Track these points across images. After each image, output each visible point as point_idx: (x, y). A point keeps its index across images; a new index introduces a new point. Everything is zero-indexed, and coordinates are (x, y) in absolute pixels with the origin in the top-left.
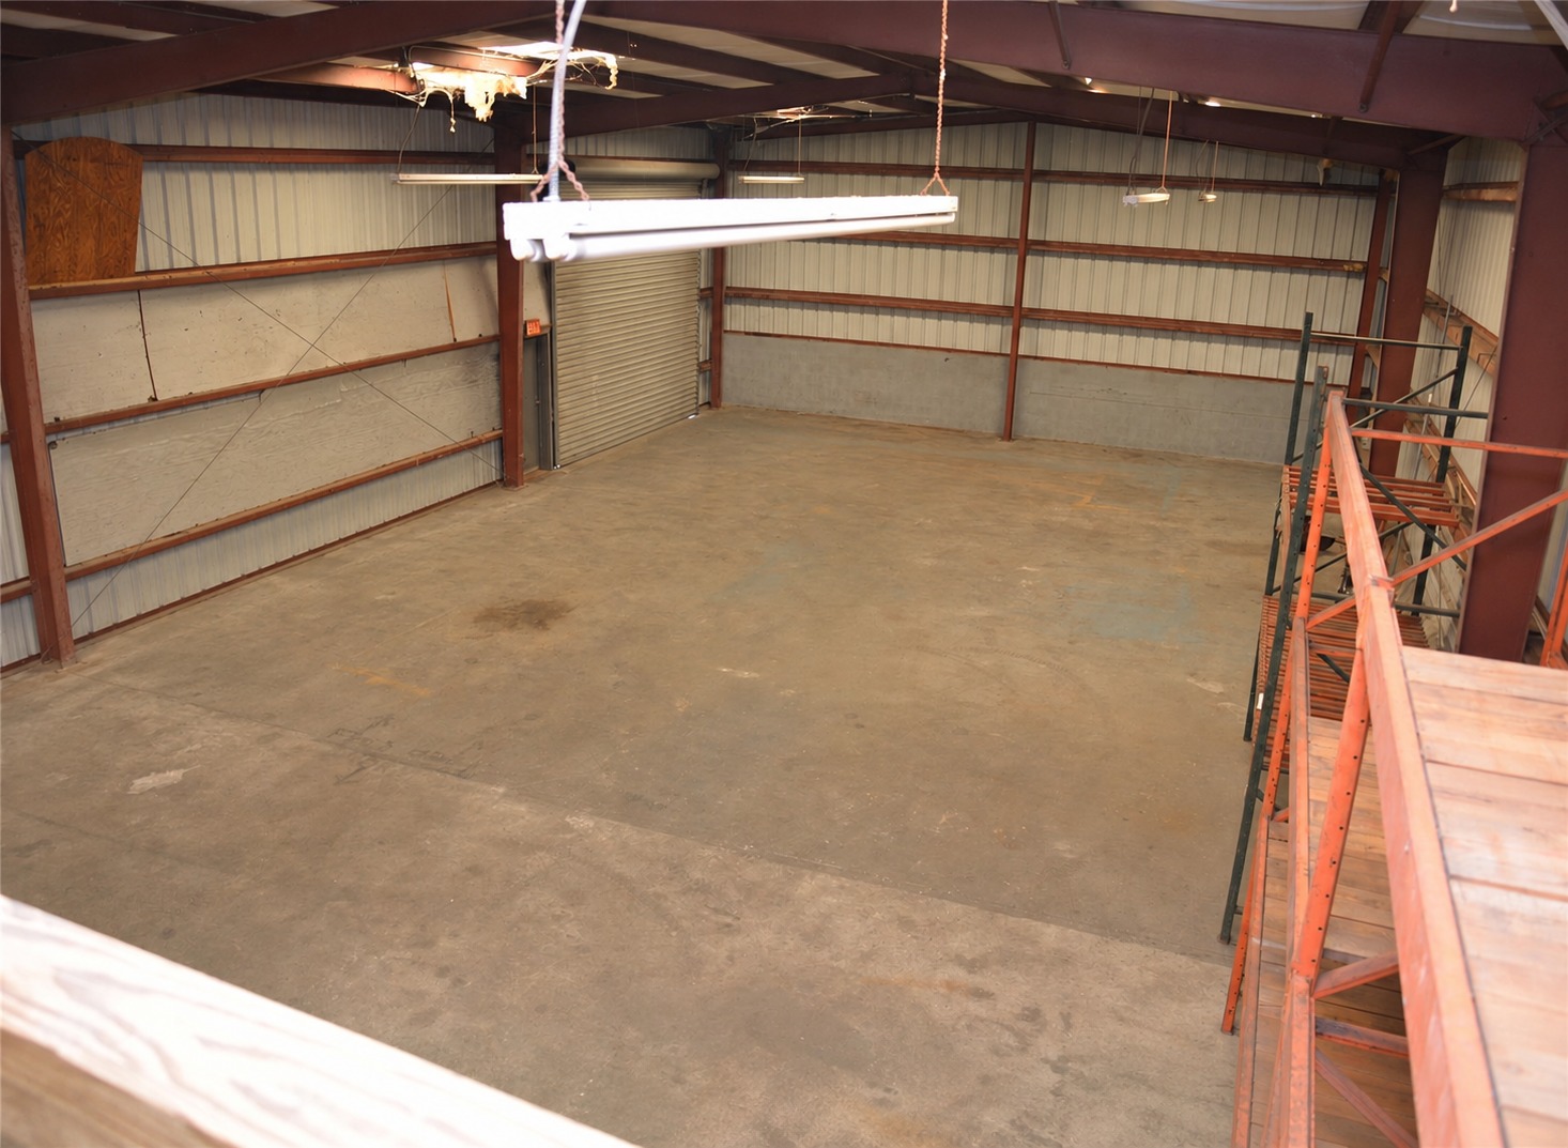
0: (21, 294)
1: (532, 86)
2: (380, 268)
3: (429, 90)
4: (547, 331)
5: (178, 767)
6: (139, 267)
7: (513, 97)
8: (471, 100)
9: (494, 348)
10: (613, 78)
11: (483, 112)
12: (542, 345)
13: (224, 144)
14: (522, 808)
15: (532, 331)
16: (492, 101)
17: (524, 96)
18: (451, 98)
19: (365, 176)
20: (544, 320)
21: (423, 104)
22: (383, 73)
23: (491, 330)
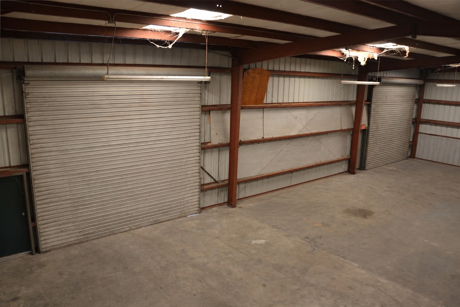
0: (239, 107)
1: (379, 57)
2: (325, 106)
3: (347, 56)
4: (367, 128)
5: (264, 239)
6: (265, 102)
7: (373, 59)
8: (360, 60)
9: (351, 132)
10: (407, 54)
11: (363, 63)
12: (366, 132)
13: (294, 70)
14: (364, 272)
15: (363, 128)
16: (366, 60)
17: (376, 59)
18: (354, 59)
19: (331, 80)
20: (367, 126)
21: (345, 61)
22: (335, 52)
23: (351, 126)
